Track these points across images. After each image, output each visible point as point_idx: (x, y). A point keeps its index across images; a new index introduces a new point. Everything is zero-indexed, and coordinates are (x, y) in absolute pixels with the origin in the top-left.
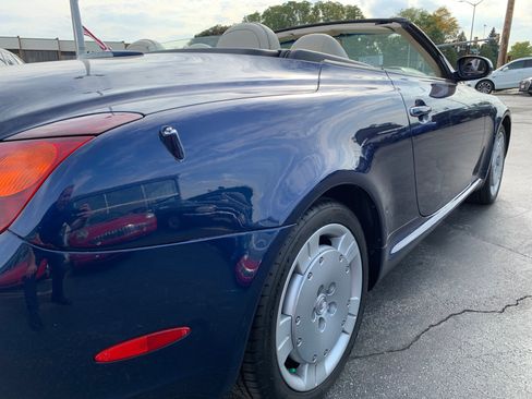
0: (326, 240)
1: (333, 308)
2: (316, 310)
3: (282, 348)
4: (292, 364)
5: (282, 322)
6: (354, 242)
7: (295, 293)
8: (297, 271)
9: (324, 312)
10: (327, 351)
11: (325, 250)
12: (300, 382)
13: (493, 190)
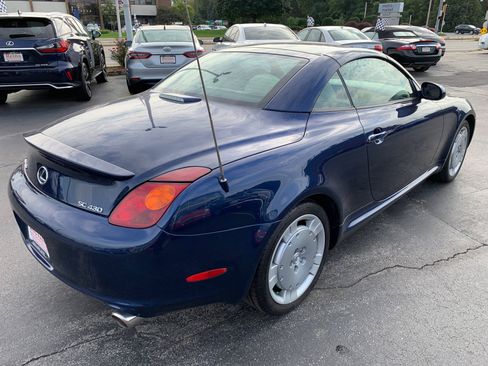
0: (302, 223)
1: (304, 261)
2: (293, 261)
3: (272, 281)
4: (277, 289)
5: (272, 268)
6: (320, 223)
7: (281, 252)
8: (283, 241)
9: (298, 263)
10: (299, 284)
11: (302, 228)
12: (280, 300)
13: (451, 173)
